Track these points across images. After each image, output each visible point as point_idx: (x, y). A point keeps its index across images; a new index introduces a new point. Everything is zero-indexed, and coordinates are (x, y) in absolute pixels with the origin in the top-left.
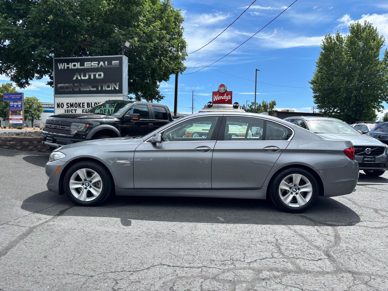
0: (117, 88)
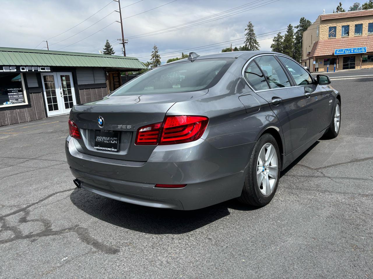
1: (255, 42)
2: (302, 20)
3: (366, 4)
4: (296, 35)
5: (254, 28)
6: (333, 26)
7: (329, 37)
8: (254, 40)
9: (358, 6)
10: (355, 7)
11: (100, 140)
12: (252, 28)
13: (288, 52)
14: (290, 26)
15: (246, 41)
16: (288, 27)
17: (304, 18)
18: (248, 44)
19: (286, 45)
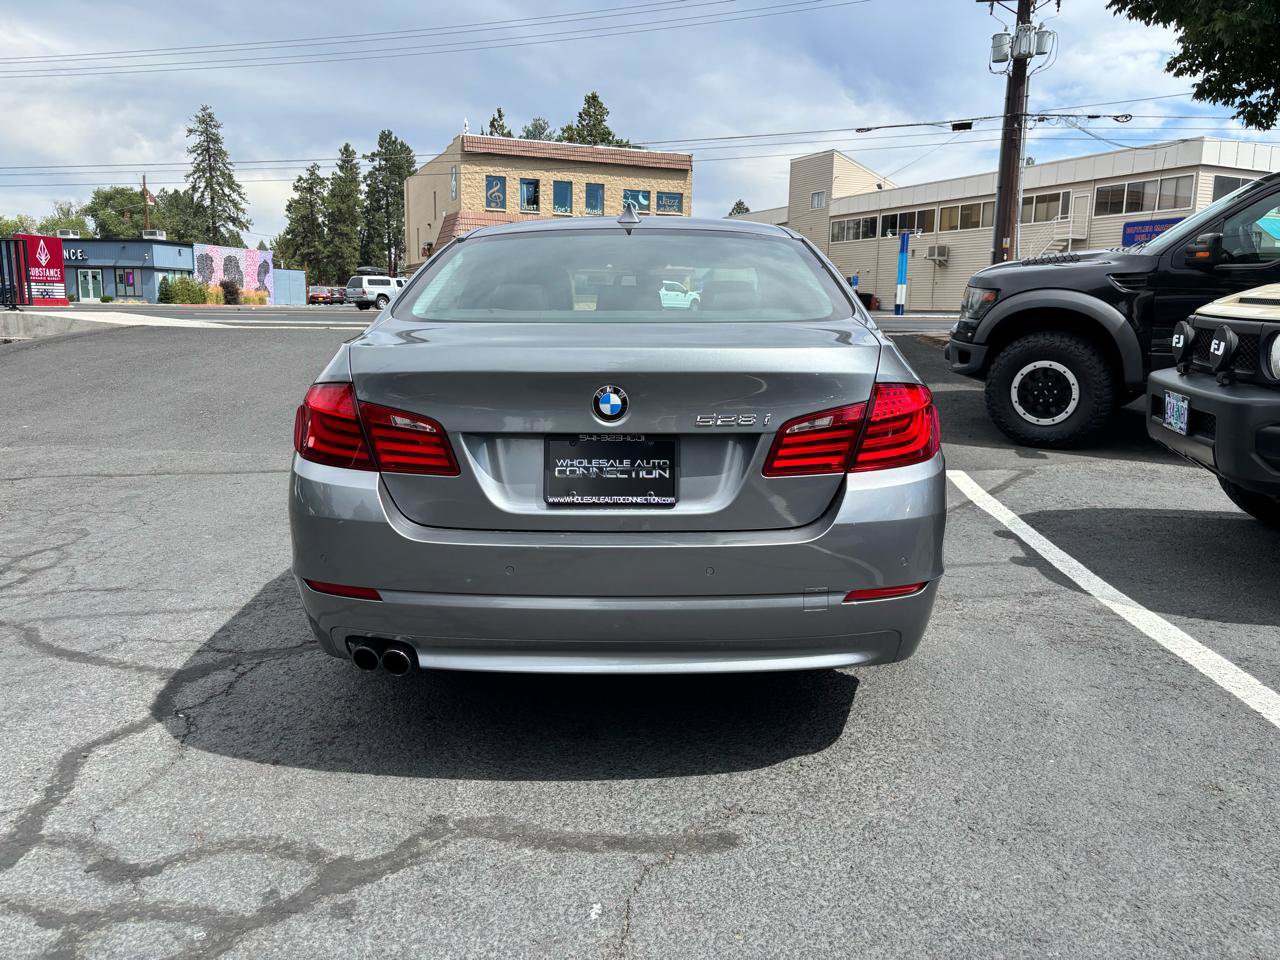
1: (231, 183)
2: (385, 138)
3: (570, 128)
4: (369, 182)
5: (221, 132)
6: (498, 174)
7: (488, 205)
8: (223, 174)
9: (544, 129)
10: (537, 131)
11: (580, 470)
12: (214, 131)
13: (347, 234)
14: (347, 148)
15: (195, 172)
16: (340, 151)
17: (390, 133)
18: (203, 185)
19: (339, 210)
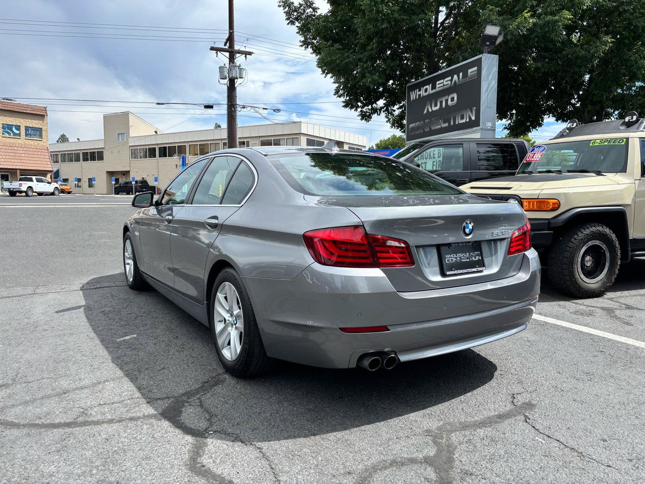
0: (473, 118)
11: (454, 259)
